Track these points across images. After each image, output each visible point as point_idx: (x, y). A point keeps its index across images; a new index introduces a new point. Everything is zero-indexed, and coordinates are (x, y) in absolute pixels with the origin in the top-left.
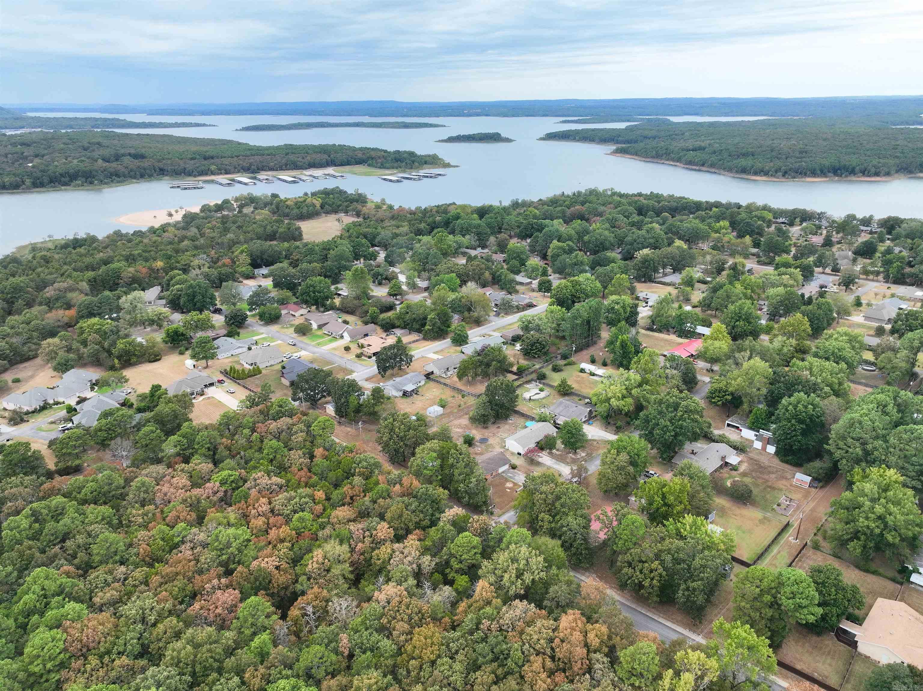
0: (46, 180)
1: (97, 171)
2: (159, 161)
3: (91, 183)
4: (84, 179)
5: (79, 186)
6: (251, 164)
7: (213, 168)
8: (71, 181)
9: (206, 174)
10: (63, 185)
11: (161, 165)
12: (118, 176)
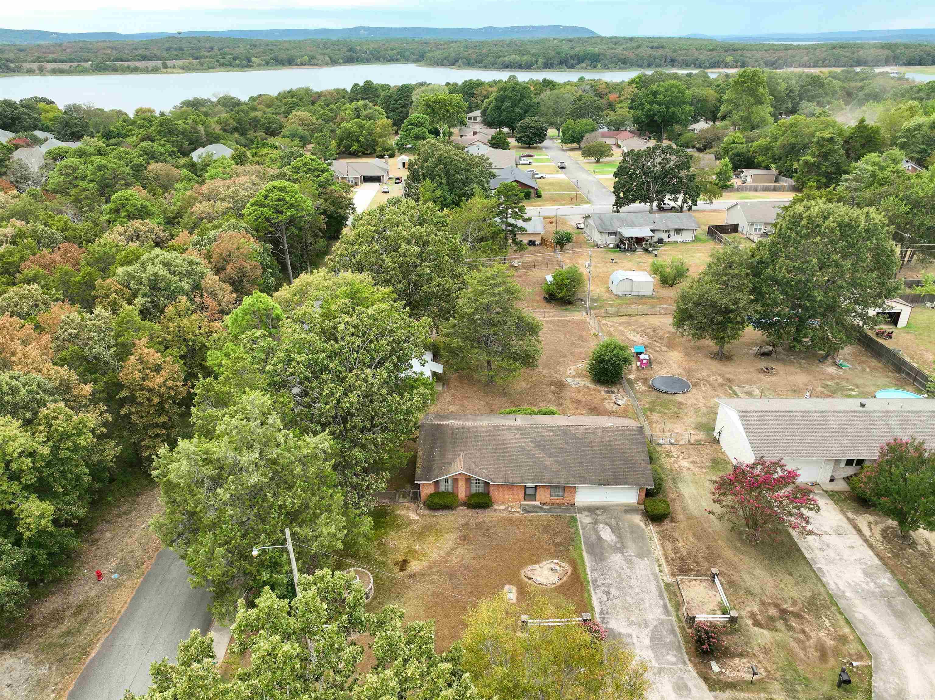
0: (556, 61)
1: (605, 56)
2: (675, 51)
3: (595, 67)
4: (589, 63)
5: (582, 68)
6: (779, 58)
7: (729, 59)
8: (578, 63)
9: (719, 67)
10: (569, 68)
11: (674, 55)
12: (625, 63)
